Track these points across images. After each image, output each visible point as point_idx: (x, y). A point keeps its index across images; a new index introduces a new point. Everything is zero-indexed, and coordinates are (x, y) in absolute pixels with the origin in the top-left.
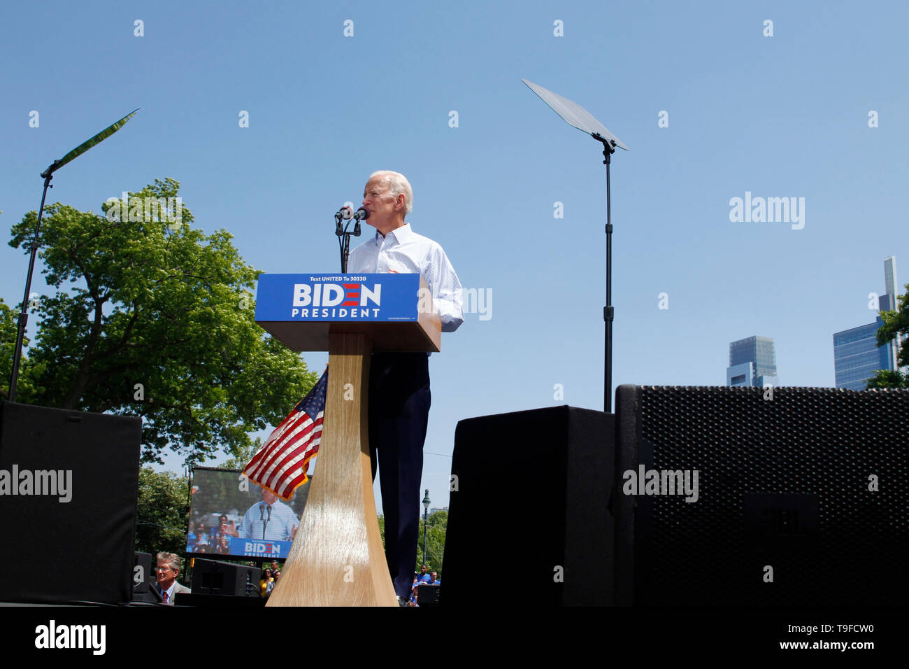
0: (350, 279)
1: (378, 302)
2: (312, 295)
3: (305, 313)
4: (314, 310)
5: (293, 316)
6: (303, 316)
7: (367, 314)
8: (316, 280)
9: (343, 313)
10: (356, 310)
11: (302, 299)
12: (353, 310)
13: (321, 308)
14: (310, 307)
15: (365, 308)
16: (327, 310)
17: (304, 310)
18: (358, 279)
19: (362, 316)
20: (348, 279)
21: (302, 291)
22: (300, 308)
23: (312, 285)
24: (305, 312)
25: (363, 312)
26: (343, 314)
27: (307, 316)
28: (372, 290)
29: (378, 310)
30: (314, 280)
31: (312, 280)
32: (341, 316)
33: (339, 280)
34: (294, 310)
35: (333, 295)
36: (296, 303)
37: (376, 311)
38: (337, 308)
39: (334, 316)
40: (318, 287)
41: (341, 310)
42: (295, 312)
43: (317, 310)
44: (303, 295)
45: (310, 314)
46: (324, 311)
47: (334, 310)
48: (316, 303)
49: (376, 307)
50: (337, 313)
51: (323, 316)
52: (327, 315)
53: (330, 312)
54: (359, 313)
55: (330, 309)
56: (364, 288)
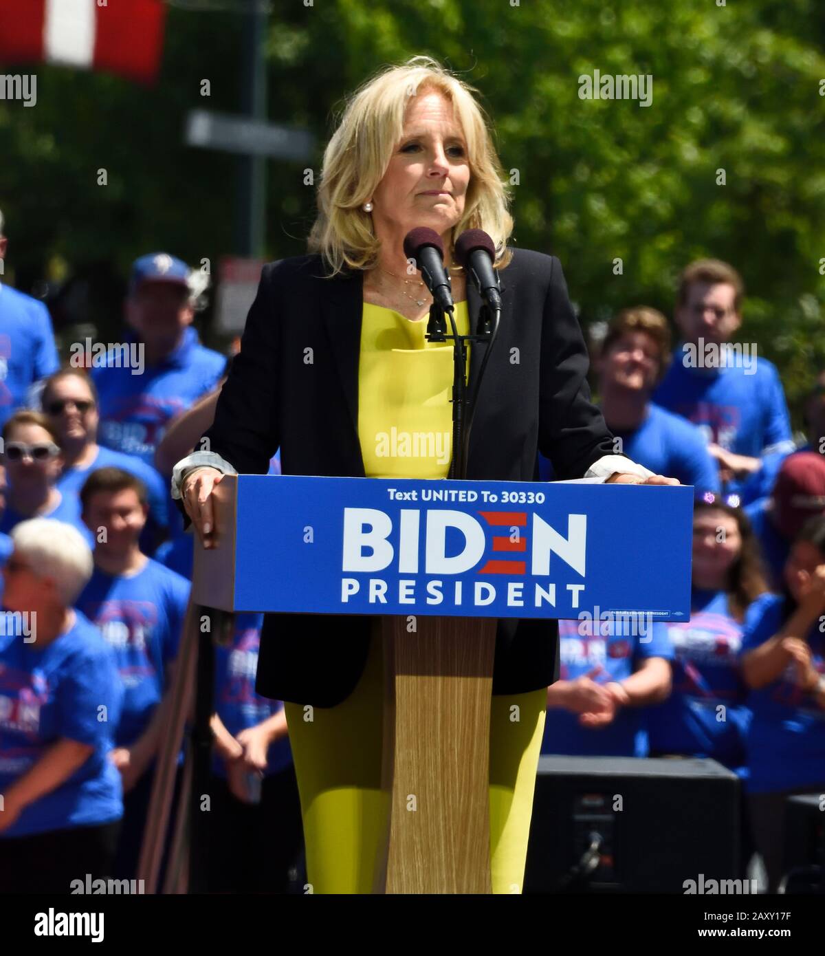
0: (501, 497)
1: (580, 567)
2: (394, 539)
3: (377, 592)
4: (403, 584)
5: (345, 599)
6: (372, 600)
8: (405, 499)
10: (521, 585)
11: (367, 551)
12: (512, 586)
13: (422, 578)
14: (391, 574)
15: (544, 582)
16: (439, 584)
17: (373, 583)
18: (521, 497)
19: (538, 603)
20: (493, 498)
21: (367, 528)
22: (364, 578)
23: (393, 511)
24: (378, 587)
25: (539, 592)
26: (484, 596)
27: (383, 600)
28: (563, 531)
29: (582, 587)
30: (399, 496)
31: (392, 498)
32: (478, 601)
33: (470, 500)
34: (346, 582)
35: (455, 542)
36: (352, 561)
37: (576, 589)
38: (469, 578)
39: (458, 601)
40: (409, 518)
41: (479, 586)
42: (348, 589)
44: (367, 540)
45: (392, 593)
46: (431, 587)
47: (459, 585)
48: (409, 564)
49: (575, 578)
50: (468, 593)
51: (430, 601)
52: (439, 598)
53: (448, 590)
54: (528, 595)
55: (448, 582)
56: (539, 524)
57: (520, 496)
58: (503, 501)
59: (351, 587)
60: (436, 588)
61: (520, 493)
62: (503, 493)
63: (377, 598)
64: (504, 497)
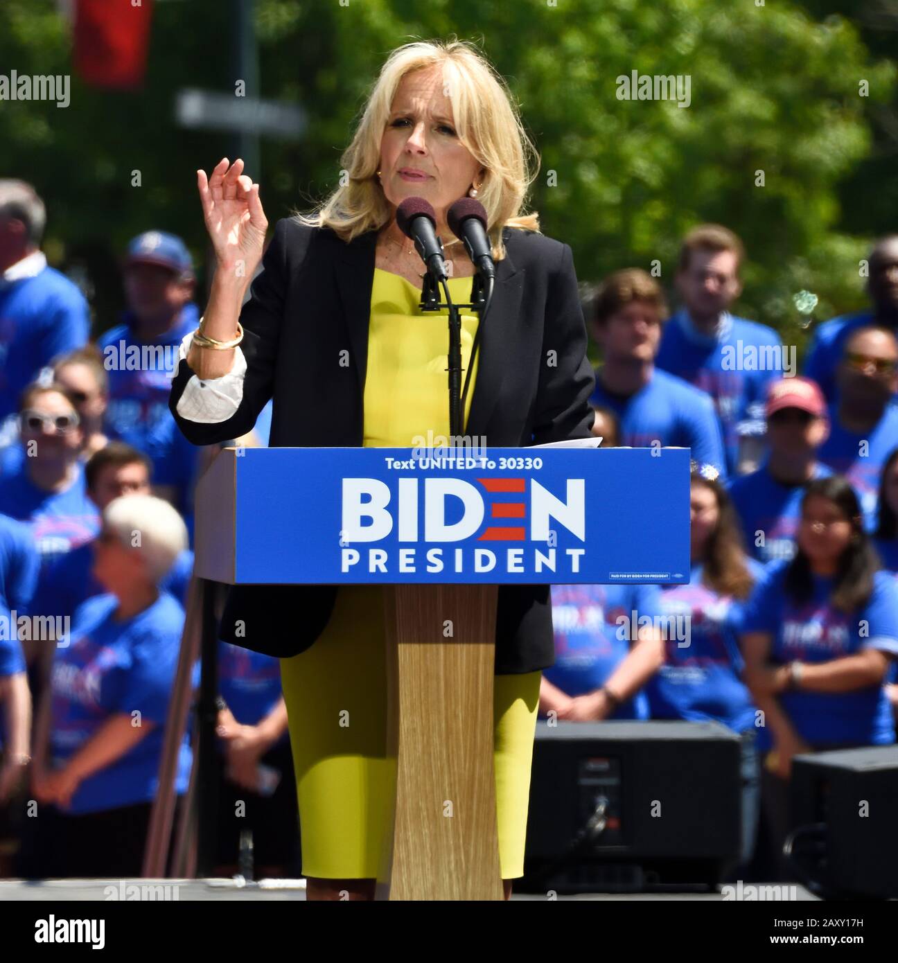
0: (498, 463)
1: (579, 531)
2: (393, 508)
3: (378, 562)
4: (403, 552)
5: (345, 569)
6: (372, 569)
7: (552, 564)
8: (403, 468)
9: (485, 561)
10: (521, 551)
11: (366, 521)
12: (512, 552)
13: (421, 546)
14: (391, 544)
15: (544, 547)
16: (439, 552)
17: (373, 553)
18: (519, 463)
19: (538, 569)
20: (492, 465)
21: (366, 498)
22: (363, 548)
24: (378, 557)
25: (539, 557)
26: (484, 563)
27: (384, 569)
28: (561, 495)
29: (582, 552)
30: (397, 465)
31: (390, 467)
32: (479, 568)
33: (468, 467)
34: (346, 553)
35: (454, 510)
36: (351, 531)
37: (576, 554)
39: (459, 568)
40: (408, 487)
42: (349, 560)
43: (412, 552)
44: (366, 509)
45: (393, 562)
47: (459, 553)
49: (574, 542)
50: (469, 561)
51: (430, 569)
53: (448, 558)
54: (528, 561)
55: (448, 549)
57: (517, 462)
58: (501, 468)
59: (351, 557)
60: (436, 556)
61: (518, 459)
62: (501, 459)
63: (377, 567)
64: (502, 463)
